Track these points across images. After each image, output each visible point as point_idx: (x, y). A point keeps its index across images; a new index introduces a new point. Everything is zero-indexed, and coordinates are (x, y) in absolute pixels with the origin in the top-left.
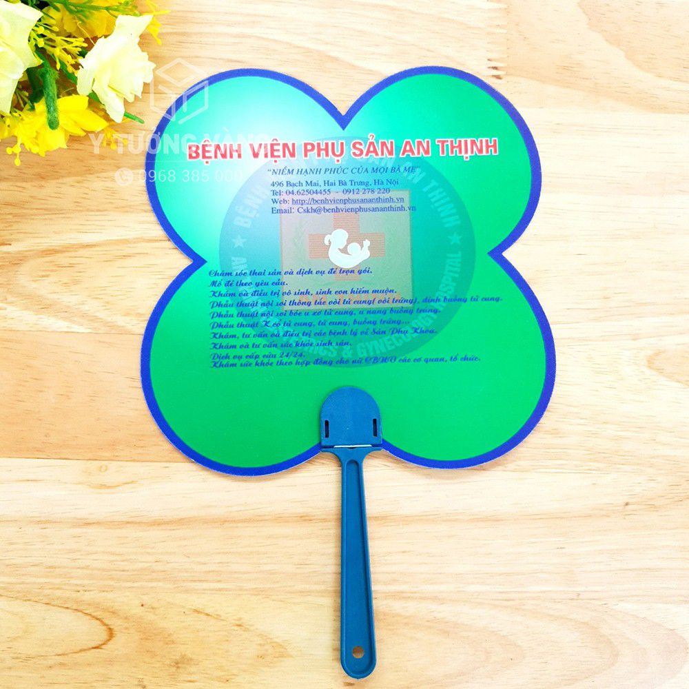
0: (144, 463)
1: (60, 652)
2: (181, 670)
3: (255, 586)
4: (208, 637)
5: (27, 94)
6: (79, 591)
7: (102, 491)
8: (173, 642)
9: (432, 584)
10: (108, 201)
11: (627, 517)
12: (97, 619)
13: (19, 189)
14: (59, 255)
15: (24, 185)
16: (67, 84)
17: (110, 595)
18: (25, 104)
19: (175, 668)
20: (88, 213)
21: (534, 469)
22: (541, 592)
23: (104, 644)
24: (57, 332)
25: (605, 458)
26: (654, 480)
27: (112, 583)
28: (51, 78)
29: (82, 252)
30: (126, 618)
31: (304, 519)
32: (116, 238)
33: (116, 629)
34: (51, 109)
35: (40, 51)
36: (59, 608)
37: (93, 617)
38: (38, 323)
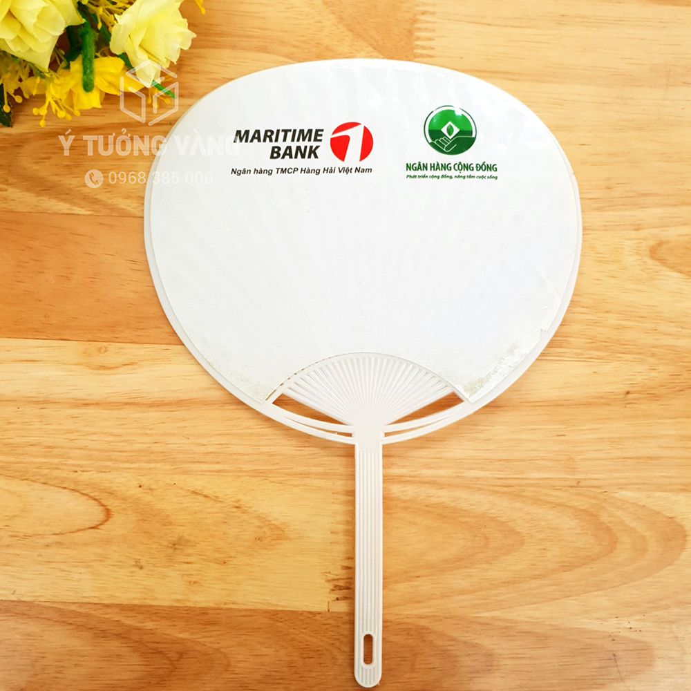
0: (144, 345)
1: (58, 532)
2: (179, 552)
3: (254, 468)
4: (206, 518)
6: (76, 472)
7: (101, 372)
8: (170, 524)
9: (431, 468)
11: (627, 406)
12: (95, 499)
17: (108, 476)
19: (171, 551)
22: (541, 479)
23: (101, 525)
24: (58, 214)
25: (606, 346)
26: (655, 369)
27: (110, 463)
30: (124, 499)
33: (113, 509)
36: (56, 488)
37: (90, 497)
38: (38, 204)
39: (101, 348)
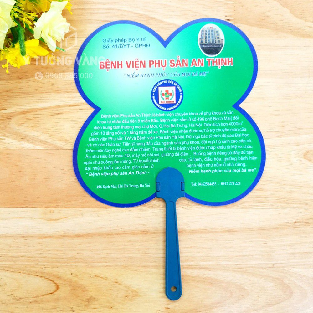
0: (70, 209)
1: (35, 296)
2: (90, 303)
3: (123, 264)
4: (102, 288)
5: (11, 40)
6: (42, 268)
7: (52, 222)
8: (86, 290)
9: (205, 261)
10: (51, 88)
11: (295, 228)
12: (51, 280)
13: (10, 84)
14: (29, 114)
15: (12, 82)
16: (29, 35)
17: (57, 270)
18: (10, 44)
19: (88, 302)
20: (41, 94)
21: (251, 207)
22: (256, 264)
23: (54, 292)
24: (29, 149)
25: (284, 201)
26: (308, 211)
27: (57, 264)
28: (22, 32)
29: (39, 112)
30: (65, 280)
31: (145, 232)
32: (55, 105)
33: (60, 285)
34: (22, 46)
35: (16, 20)
36: (34, 276)
37: (49, 280)
38: (20, 145)
39: (51, 211)
